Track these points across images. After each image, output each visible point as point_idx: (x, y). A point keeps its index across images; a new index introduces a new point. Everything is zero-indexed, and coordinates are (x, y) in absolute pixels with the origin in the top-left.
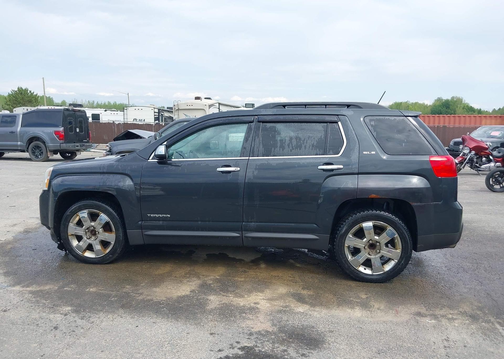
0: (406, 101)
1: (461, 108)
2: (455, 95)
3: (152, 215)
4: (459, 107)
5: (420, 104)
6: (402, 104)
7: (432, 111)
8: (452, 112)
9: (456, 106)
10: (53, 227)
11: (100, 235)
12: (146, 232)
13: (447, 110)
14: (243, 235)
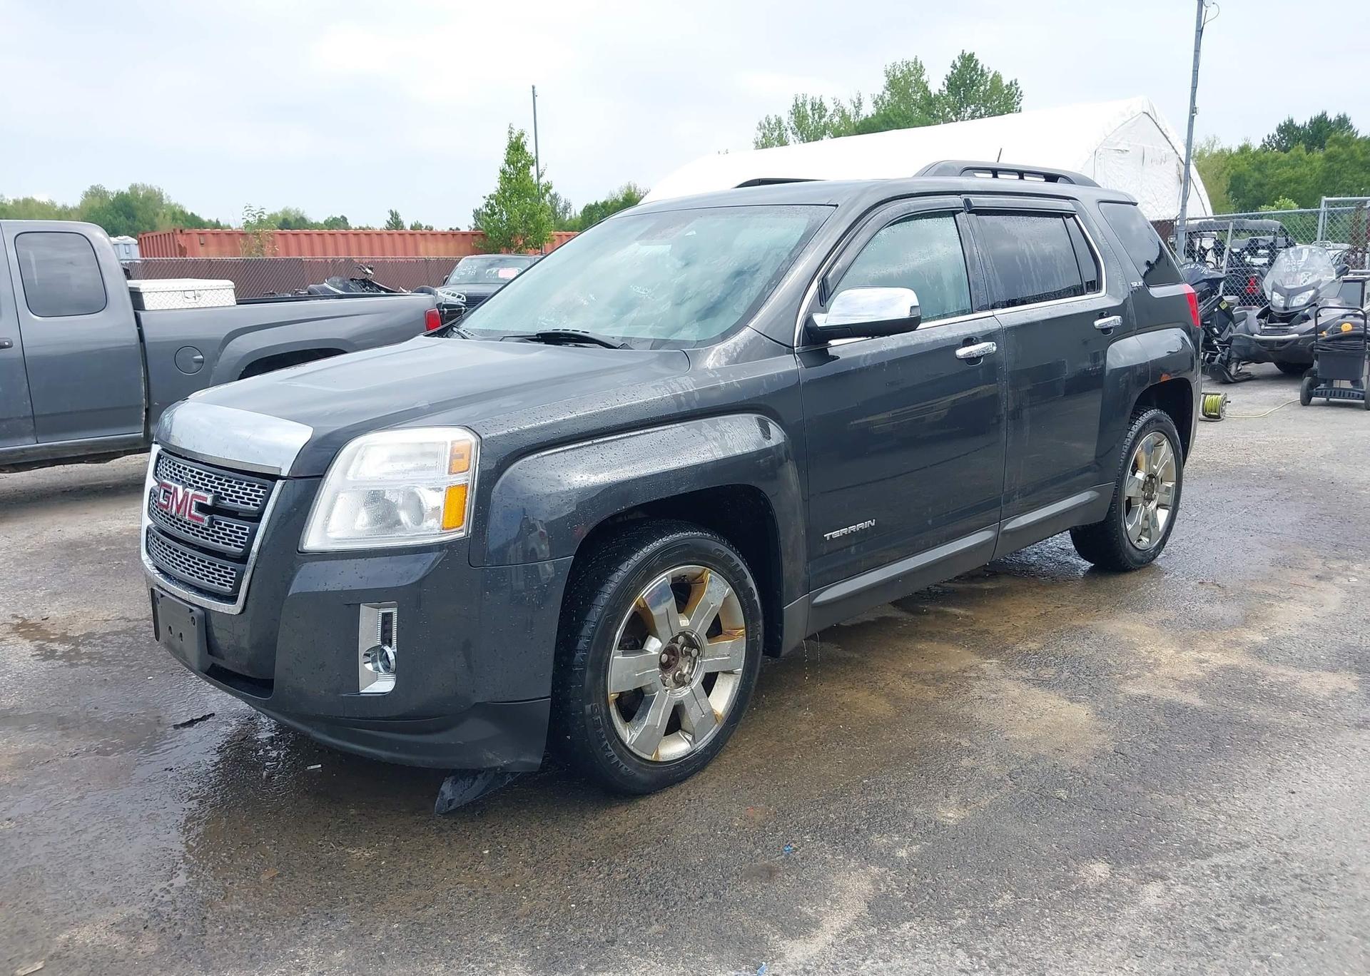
2: (138, 181)
3: (836, 534)
8: (148, 228)
9: (152, 210)
10: (549, 694)
11: (706, 655)
12: (819, 597)
13: (131, 224)
14: (1001, 531)
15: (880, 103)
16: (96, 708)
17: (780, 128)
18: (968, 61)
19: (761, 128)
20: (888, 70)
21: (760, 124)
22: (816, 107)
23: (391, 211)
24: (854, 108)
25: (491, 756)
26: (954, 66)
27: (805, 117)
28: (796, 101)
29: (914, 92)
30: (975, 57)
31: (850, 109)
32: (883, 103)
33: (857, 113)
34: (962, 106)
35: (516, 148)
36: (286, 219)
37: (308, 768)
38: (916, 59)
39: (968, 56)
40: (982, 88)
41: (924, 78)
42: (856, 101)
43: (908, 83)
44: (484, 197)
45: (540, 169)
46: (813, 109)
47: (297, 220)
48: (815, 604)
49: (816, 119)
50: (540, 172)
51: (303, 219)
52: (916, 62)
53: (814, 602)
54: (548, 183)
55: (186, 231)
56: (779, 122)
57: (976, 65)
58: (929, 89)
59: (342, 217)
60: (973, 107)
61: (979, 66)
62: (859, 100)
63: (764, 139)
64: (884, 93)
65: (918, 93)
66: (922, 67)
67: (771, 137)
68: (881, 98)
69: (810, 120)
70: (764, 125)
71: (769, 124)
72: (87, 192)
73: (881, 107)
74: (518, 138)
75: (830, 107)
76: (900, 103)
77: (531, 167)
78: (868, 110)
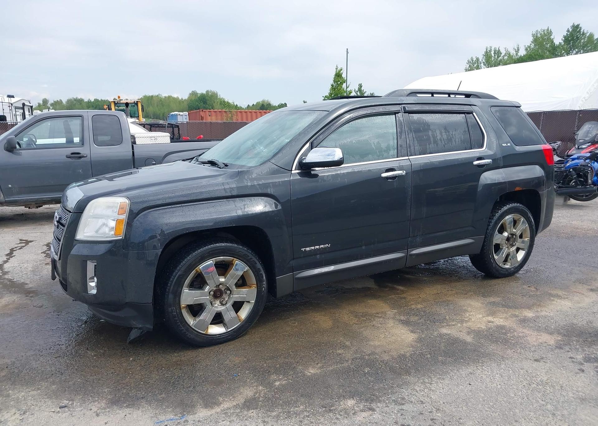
0: (158, 94)
1: (218, 103)
2: (209, 89)
3: (308, 249)
4: (216, 102)
5: (174, 98)
6: (154, 98)
7: (188, 106)
8: (210, 107)
9: (213, 100)
10: (151, 302)
11: (234, 294)
12: (298, 275)
13: (205, 106)
14: (408, 254)
15: (529, 49)
16: (55, 291)
17: (478, 63)
18: (576, 28)
19: (469, 63)
20: (534, 33)
21: (468, 61)
22: (497, 52)
23: (304, 101)
24: (515, 52)
25: (134, 323)
26: (568, 31)
27: (491, 57)
28: (486, 50)
29: (546, 44)
30: (580, 26)
31: (513, 52)
32: (530, 50)
33: (517, 55)
34: (571, 50)
35: (338, 75)
36: (263, 104)
37: (101, 321)
38: (548, 28)
39: (576, 26)
40: (582, 41)
41: (552, 37)
42: (516, 49)
43: (543, 40)
44: (323, 97)
45: (348, 85)
46: (495, 53)
47: (267, 105)
48: (296, 278)
49: (496, 58)
50: (348, 86)
51: (270, 104)
52: (548, 30)
53: (296, 276)
54: (351, 90)
55: (204, 110)
56: (478, 59)
57: (580, 29)
58: (554, 42)
59: (285, 103)
60: (577, 50)
61: (582, 31)
62: (518, 48)
63: (469, 68)
64: (531, 44)
65: (548, 44)
66: (551, 31)
67: (473, 65)
68: (529, 47)
69: (493, 59)
70: (470, 61)
71: (472, 61)
72: (190, 93)
73: (529, 51)
74: (340, 71)
75: (503, 52)
76: (539, 49)
77: (344, 84)
78: (522, 53)
